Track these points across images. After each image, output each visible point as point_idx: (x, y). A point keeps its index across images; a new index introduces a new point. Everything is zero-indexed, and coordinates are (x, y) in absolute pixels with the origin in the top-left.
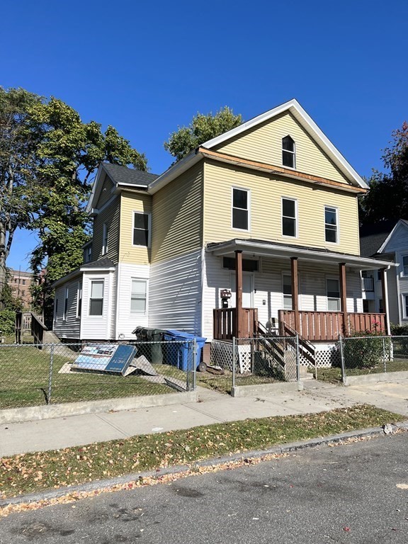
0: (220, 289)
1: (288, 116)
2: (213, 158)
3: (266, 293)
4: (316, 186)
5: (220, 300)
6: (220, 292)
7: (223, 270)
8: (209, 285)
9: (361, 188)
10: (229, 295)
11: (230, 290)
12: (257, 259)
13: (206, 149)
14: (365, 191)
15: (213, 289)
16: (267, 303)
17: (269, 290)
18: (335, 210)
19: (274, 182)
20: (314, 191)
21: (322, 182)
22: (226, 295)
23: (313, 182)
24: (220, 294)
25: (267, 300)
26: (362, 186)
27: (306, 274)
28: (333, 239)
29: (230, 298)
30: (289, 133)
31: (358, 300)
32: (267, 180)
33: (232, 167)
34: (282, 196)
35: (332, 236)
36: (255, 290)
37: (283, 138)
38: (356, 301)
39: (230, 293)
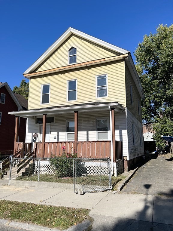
0: (34, 133)
1: (73, 37)
3: (56, 133)
4: (89, 67)
5: (33, 138)
6: (33, 135)
7: (37, 125)
8: (29, 132)
11: (38, 133)
12: (53, 116)
13: (27, 74)
15: (31, 134)
16: (57, 138)
17: (58, 131)
18: (106, 76)
19: (64, 75)
20: (89, 70)
22: (35, 136)
23: (85, 65)
25: (57, 137)
26: (124, 53)
27: (81, 119)
28: (105, 94)
29: (37, 137)
30: (72, 46)
31: (123, 131)
32: (59, 76)
33: (42, 77)
34: (68, 81)
35: (104, 93)
36: (50, 132)
37: (70, 50)
38: (122, 132)
39: (37, 135)
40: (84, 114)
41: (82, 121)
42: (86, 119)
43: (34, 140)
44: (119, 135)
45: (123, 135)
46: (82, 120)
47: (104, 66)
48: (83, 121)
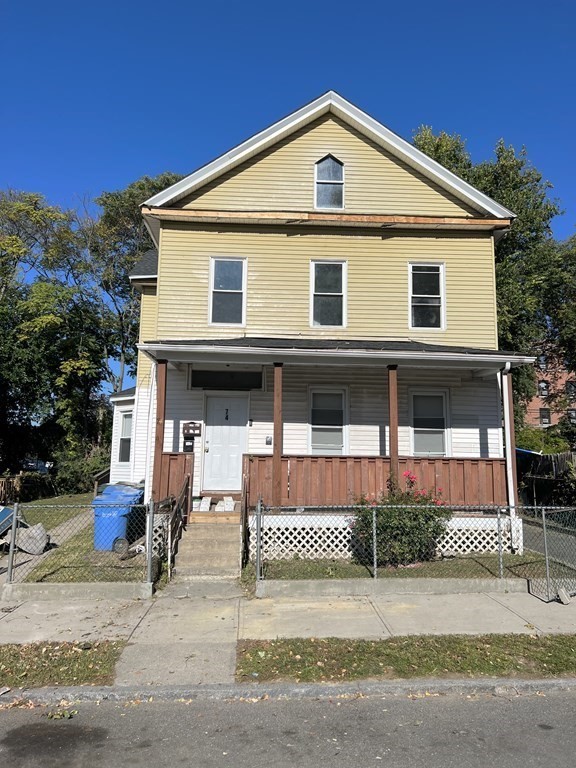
0: (182, 423)
1: (330, 122)
2: (177, 219)
4: (387, 231)
5: (182, 440)
6: (181, 426)
7: (190, 392)
9: (495, 218)
10: (197, 432)
11: (202, 422)
12: (260, 370)
13: (156, 207)
14: (508, 223)
18: (437, 269)
19: (298, 239)
20: (385, 242)
21: (396, 223)
22: (191, 431)
23: (380, 225)
24: (181, 430)
26: (499, 216)
27: (362, 388)
28: (433, 321)
29: (199, 435)
30: (330, 151)
31: (490, 431)
32: (281, 238)
33: (214, 228)
34: (312, 260)
35: (432, 317)
36: (251, 421)
37: (318, 163)
38: (487, 434)
39: (199, 428)
40: (372, 372)
41: (362, 393)
42: (375, 388)
43: (188, 444)
44: (478, 441)
45: (489, 441)
46: (365, 390)
47: (434, 239)
48: (368, 393)
